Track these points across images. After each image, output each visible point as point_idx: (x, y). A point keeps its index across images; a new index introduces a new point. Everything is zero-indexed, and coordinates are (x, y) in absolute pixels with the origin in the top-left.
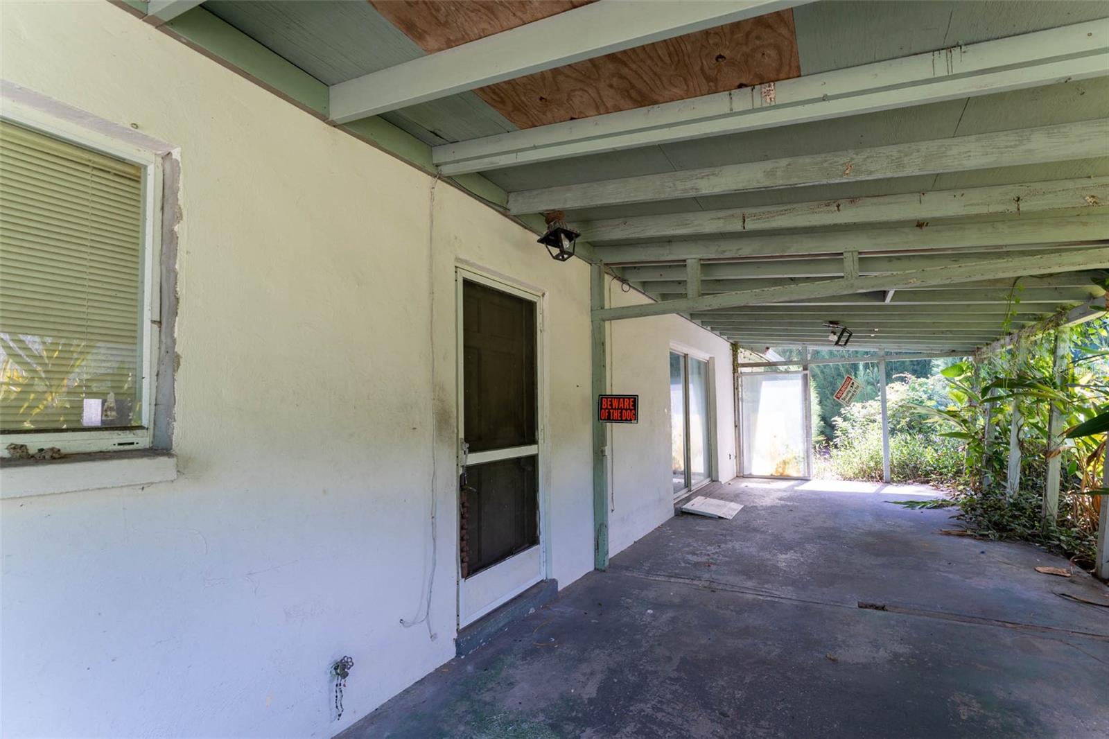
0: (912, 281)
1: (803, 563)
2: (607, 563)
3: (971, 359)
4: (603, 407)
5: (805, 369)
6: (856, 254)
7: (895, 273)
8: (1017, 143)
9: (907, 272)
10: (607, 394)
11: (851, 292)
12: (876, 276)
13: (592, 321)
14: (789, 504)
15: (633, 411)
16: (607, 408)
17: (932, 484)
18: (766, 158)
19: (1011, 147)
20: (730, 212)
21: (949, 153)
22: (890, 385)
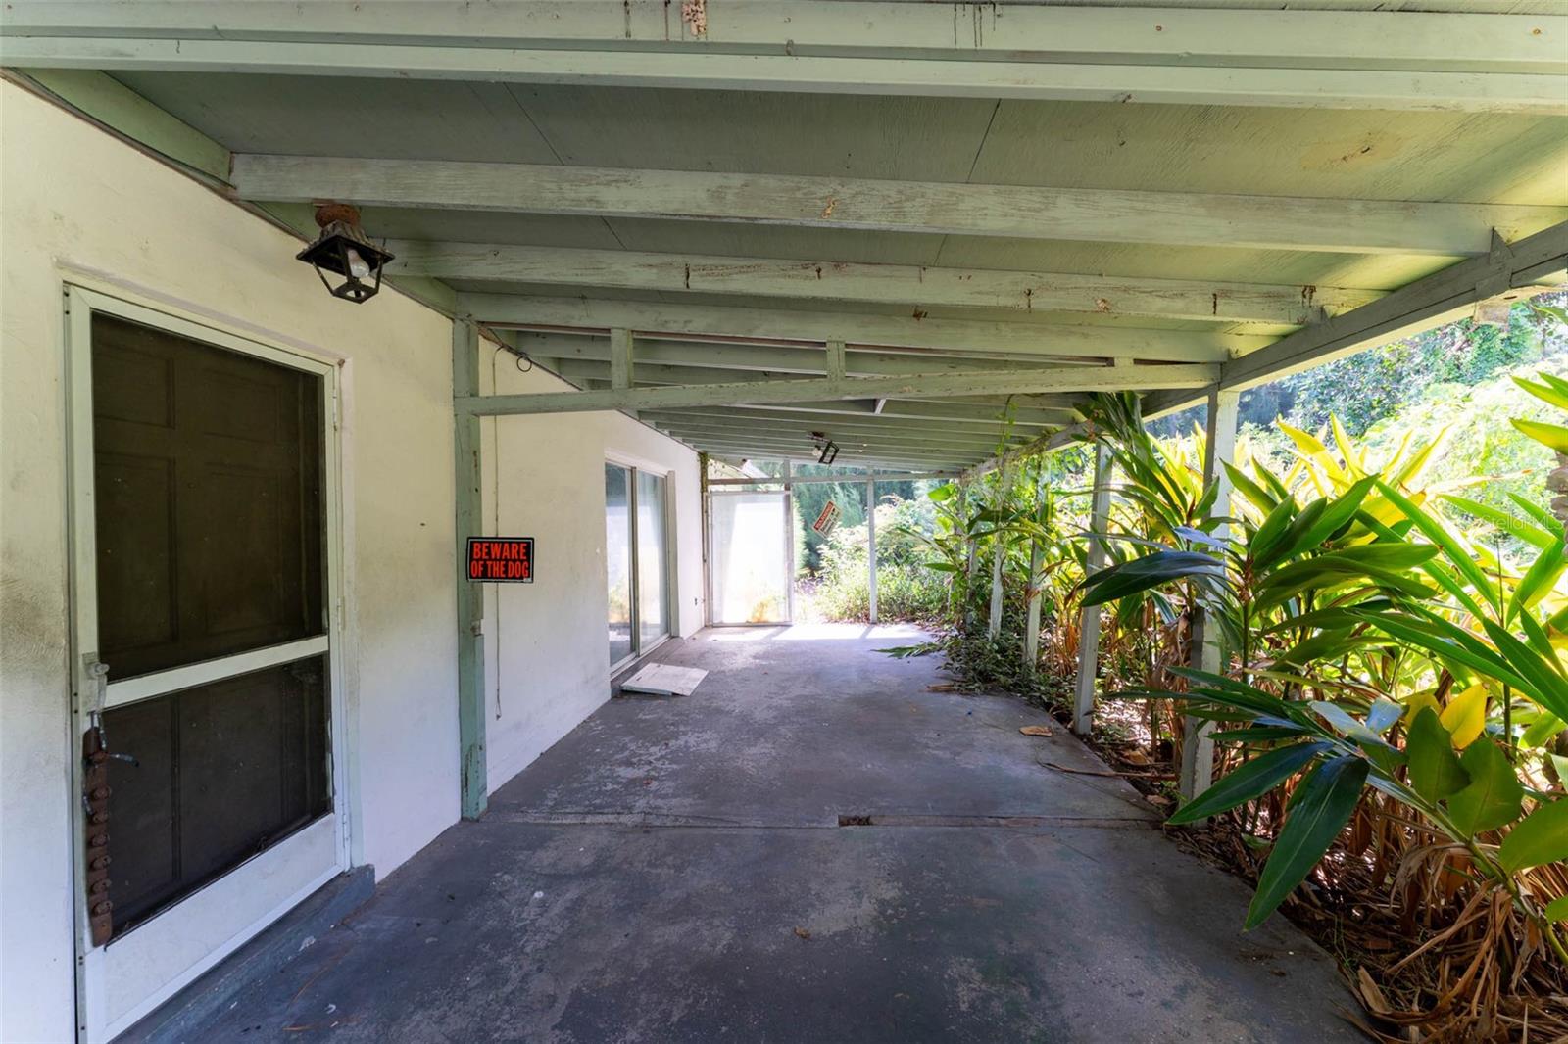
0: (907, 388)
1: (775, 758)
2: (483, 806)
3: (957, 481)
4: (475, 557)
5: (787, 488)
6: (842, 346)
7: (888, 377)
8: (1043, 207)
9: (902, 376)
10: (484, 535)
11: (835, 398)
12: (865, 379)
13: (456, 415)
14: (764, 663)
15: (526, 563)
16: (481, 559)
17: (918, 622)
18: (709, 167)
19: (1035, 210)
20: (667, 258)
21: (962, 206)
22: (878, 508)
